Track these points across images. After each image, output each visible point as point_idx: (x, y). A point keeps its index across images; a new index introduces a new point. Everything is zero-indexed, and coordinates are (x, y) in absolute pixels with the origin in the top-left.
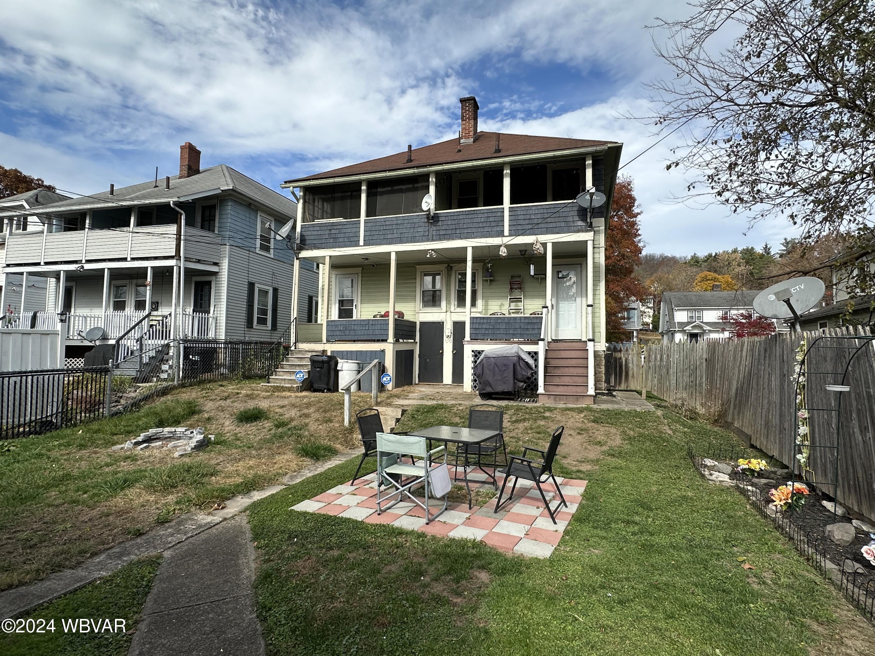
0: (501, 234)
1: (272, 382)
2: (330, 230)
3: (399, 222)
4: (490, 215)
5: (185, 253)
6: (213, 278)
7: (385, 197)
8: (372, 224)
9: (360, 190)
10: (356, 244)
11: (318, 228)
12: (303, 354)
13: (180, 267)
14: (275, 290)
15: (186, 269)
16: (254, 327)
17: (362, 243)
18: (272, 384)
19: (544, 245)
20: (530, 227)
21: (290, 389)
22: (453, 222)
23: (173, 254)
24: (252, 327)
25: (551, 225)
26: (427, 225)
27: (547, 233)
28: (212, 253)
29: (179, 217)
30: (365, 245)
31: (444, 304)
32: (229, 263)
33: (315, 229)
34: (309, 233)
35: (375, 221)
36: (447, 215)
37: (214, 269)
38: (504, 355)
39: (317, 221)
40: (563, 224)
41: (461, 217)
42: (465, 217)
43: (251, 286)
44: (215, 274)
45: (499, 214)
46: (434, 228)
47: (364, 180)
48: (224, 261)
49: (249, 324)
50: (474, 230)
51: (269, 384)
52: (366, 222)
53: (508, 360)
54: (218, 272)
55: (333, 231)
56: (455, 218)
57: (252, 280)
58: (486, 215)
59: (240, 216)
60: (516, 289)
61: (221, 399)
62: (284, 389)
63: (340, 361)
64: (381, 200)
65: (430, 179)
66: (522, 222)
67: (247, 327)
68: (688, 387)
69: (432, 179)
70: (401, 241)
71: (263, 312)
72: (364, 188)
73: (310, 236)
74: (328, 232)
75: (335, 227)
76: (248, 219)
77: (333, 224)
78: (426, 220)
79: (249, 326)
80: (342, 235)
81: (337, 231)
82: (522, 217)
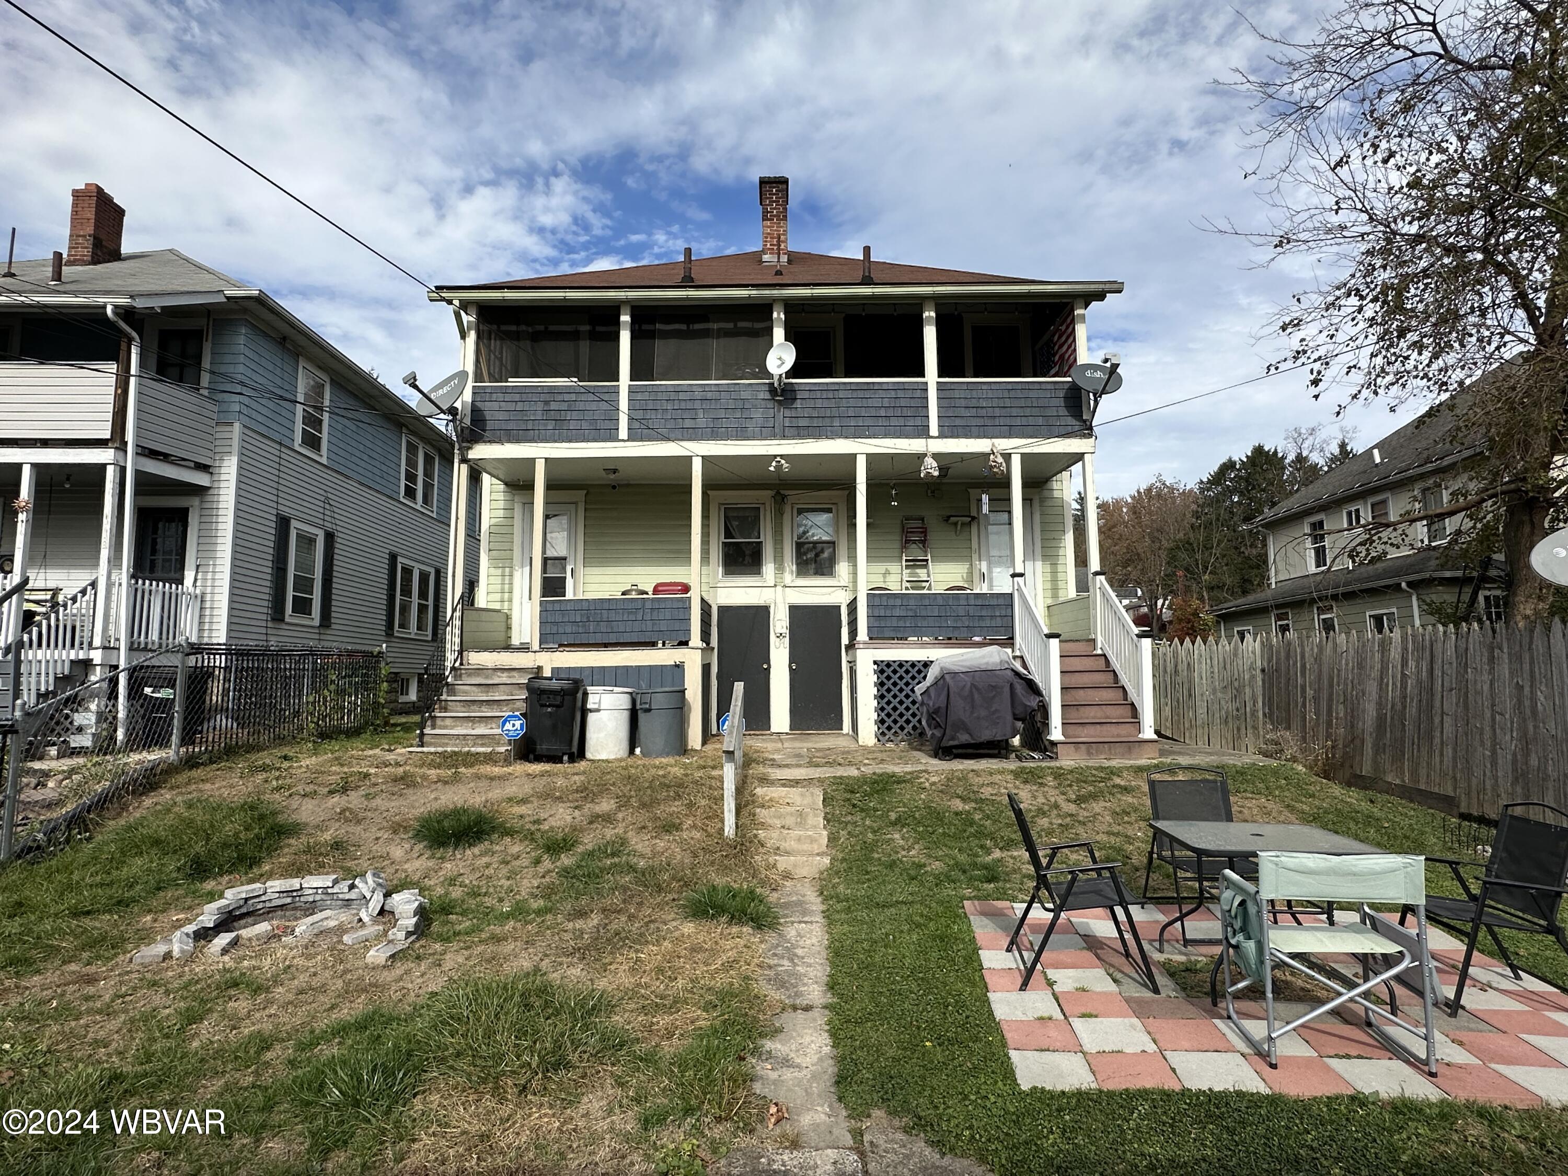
0: (923, 432)
1: (430, 745)
2: (547, 403)
3: (709, 395)
4: (900, 394)
5: (137, 436)
6: (195, 502)
7: (673, 342)
8: (646, 396)
9: (617, 323)
10: (611, 435)
11: (517, 397)
12: (487, 677)
13: (123, 470)
14: (330, 538)
15: (138, 474)
16: (287, 619)
17: (623, 433)
18: (432, 750)
19: (1007, 457)
20: (980, 422)
21: (489, 758)
22: (826, 404)
23: (107, 435)
24: (282, 620)
25: (1018, 421)
26: (770, 404)
27: (1010, 436)
28: (199, 442)
29: (124, 346)
30: (630, 439)
31: (769, 569)
32: (240, 468)
33: (508, 397)
34: (495, 406)
35: (655, 390)
36: (811, 389)
37: (200, 479)
38: (983, 667)
39: (513, 382)
40: (1040, 421)
41: (841, 394)
42: (849, 394)
43: (283, 523)
44: (200, 491)
45: (918, 394)
46: (788, 413)
47: (627, 302)
48: (226, 463)
49: (277, 614)
50: (869, 422)
51: (425, 749)
52: (631, 390)
53: (997, 676)
54: (209, 488)
55: (553, 406)
56: (831, 395)
57: (286, 511)
58: (893, 394)
59: (263, 362)
60: (914, 542)
61: (331, 792)
62: (471, 759)
63: (590, 689)
64: (662, 349)
65: (775, 315)
66: (963, 412)
67: (273, 619)
68: (1230, 720)
69: (778, 315)
70: (714, 435)
71: (304, 584)
72: (625, 318)
73: (493, 412)
74: (540, 406)
75: (560, 397)
76: (278, 371)
77: (552, 390)
78: (768, 396)
79: (279, 617)
80: (575, 415)
81: (564, 406)
82: (963, 403)
